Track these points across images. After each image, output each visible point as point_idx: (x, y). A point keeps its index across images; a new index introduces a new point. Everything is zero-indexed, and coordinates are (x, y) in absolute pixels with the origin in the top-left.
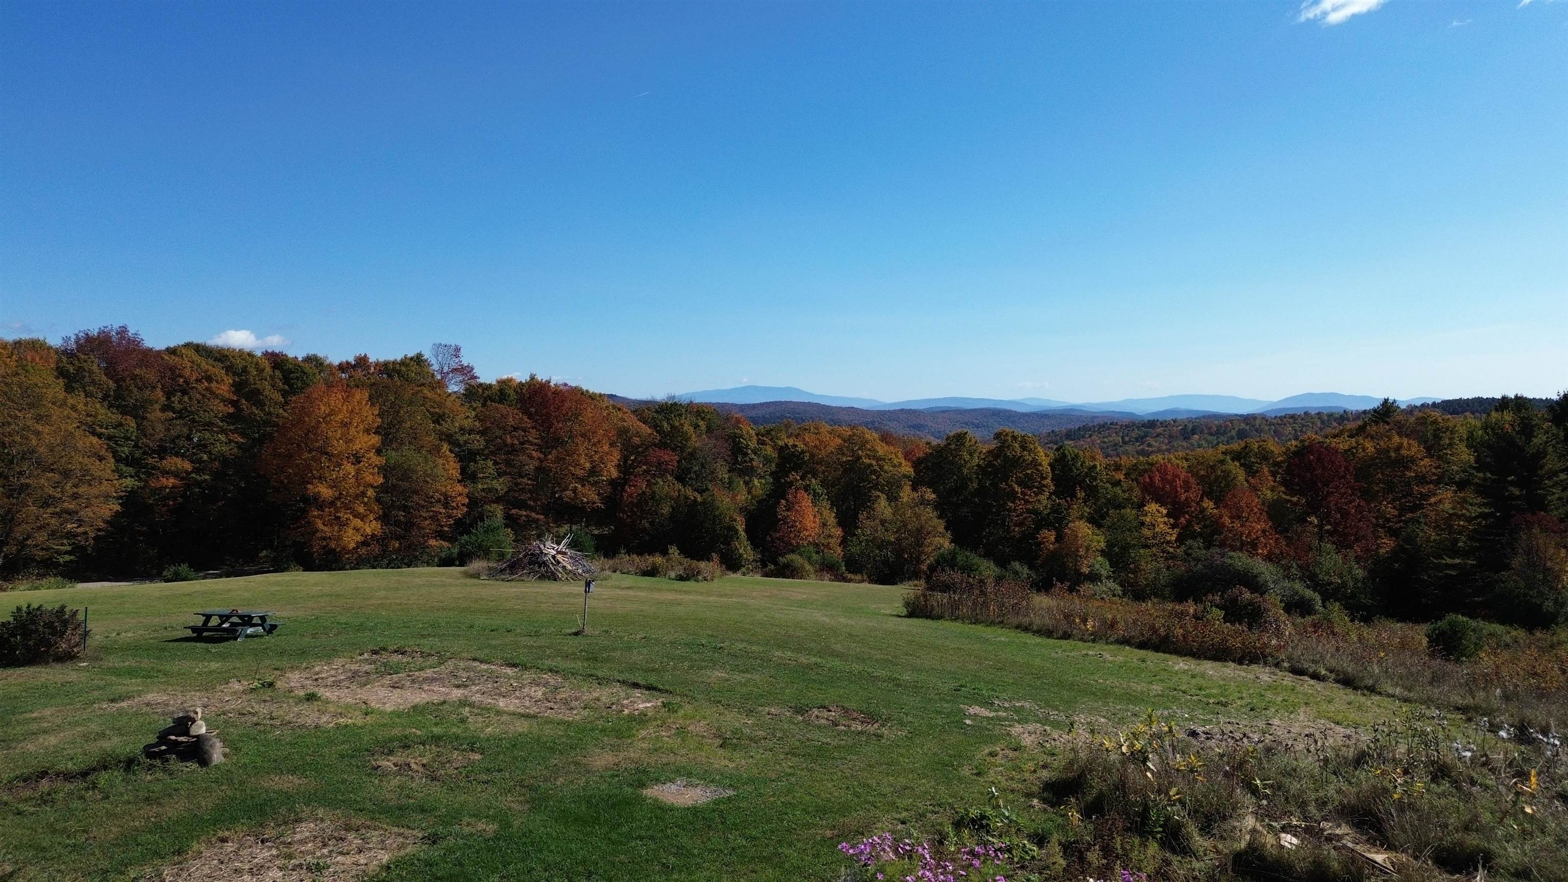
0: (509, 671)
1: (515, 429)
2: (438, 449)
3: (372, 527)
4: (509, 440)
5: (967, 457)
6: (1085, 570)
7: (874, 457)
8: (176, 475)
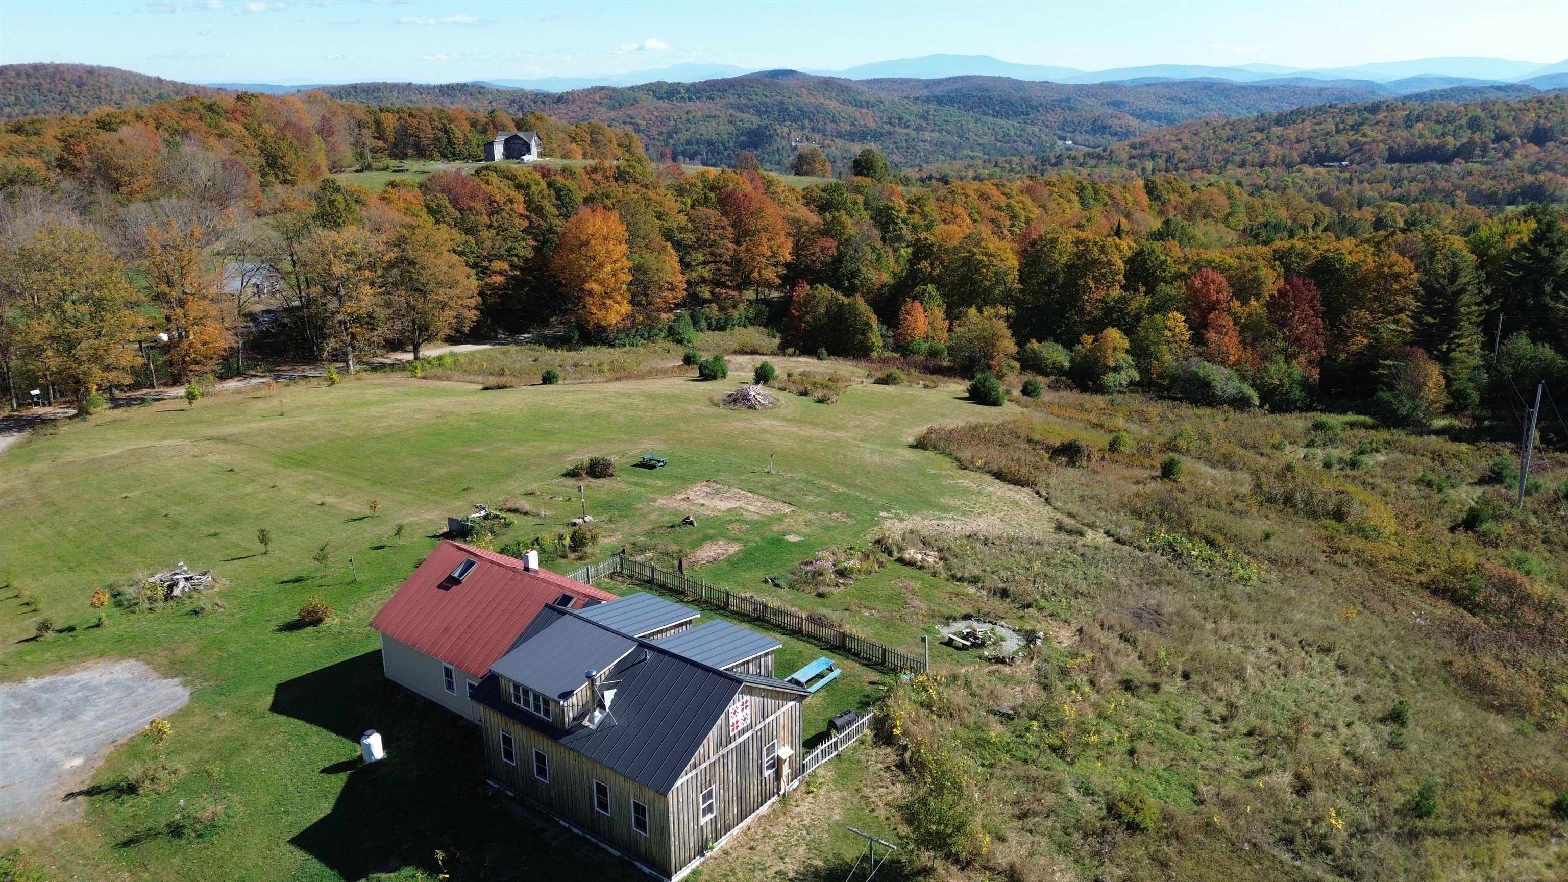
0: (750, 494)
1: (716, 227)
2: (664, 248)
3: (625, 308)
4: (712, 237)
5: (1056, 256)
6: (1111, 364)
7: (986, 254)
8: (501, 273)
